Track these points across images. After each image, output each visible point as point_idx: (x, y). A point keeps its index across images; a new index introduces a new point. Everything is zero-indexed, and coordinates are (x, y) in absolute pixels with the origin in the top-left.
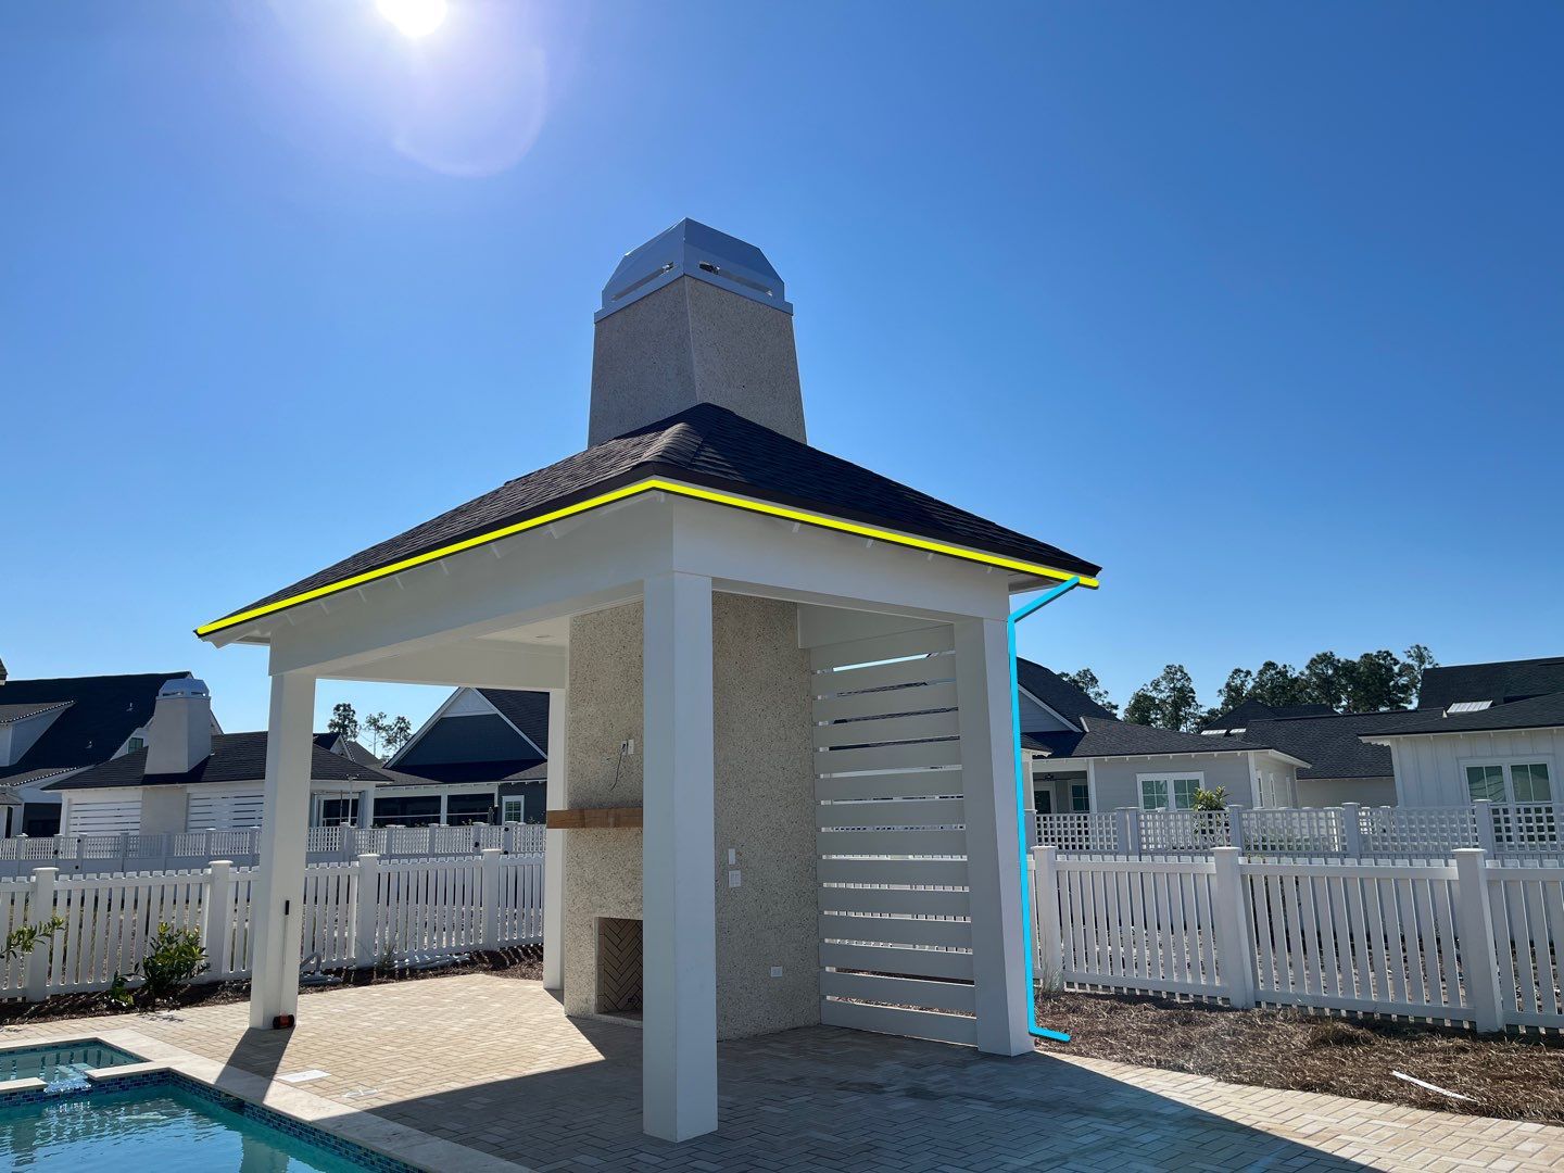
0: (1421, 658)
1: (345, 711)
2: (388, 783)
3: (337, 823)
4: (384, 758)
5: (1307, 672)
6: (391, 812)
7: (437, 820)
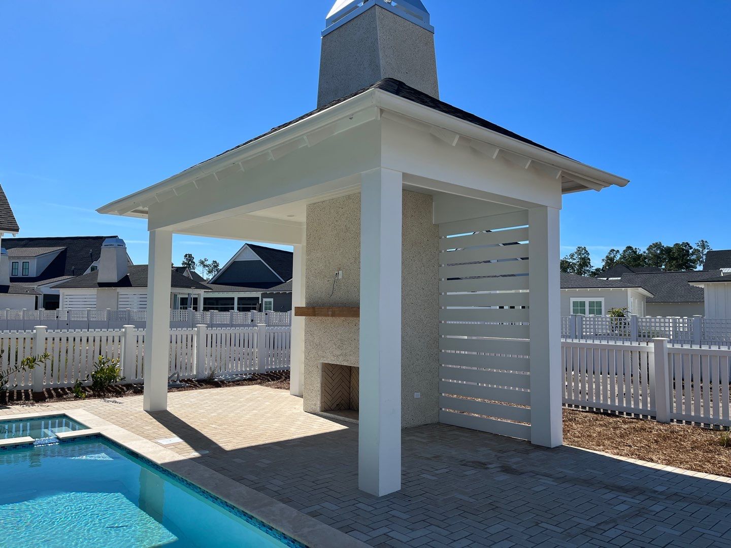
0: (703, 246)
1: (189, 257)
2: (210, 290)
3: (186, 308)
4: (208, 279)
5: (647, 252)
6: (211, 304)
7: (233, 309)
